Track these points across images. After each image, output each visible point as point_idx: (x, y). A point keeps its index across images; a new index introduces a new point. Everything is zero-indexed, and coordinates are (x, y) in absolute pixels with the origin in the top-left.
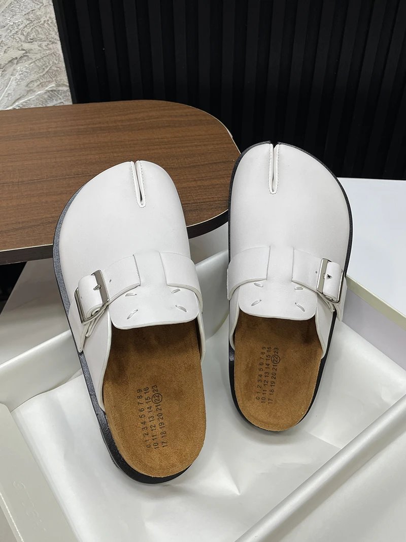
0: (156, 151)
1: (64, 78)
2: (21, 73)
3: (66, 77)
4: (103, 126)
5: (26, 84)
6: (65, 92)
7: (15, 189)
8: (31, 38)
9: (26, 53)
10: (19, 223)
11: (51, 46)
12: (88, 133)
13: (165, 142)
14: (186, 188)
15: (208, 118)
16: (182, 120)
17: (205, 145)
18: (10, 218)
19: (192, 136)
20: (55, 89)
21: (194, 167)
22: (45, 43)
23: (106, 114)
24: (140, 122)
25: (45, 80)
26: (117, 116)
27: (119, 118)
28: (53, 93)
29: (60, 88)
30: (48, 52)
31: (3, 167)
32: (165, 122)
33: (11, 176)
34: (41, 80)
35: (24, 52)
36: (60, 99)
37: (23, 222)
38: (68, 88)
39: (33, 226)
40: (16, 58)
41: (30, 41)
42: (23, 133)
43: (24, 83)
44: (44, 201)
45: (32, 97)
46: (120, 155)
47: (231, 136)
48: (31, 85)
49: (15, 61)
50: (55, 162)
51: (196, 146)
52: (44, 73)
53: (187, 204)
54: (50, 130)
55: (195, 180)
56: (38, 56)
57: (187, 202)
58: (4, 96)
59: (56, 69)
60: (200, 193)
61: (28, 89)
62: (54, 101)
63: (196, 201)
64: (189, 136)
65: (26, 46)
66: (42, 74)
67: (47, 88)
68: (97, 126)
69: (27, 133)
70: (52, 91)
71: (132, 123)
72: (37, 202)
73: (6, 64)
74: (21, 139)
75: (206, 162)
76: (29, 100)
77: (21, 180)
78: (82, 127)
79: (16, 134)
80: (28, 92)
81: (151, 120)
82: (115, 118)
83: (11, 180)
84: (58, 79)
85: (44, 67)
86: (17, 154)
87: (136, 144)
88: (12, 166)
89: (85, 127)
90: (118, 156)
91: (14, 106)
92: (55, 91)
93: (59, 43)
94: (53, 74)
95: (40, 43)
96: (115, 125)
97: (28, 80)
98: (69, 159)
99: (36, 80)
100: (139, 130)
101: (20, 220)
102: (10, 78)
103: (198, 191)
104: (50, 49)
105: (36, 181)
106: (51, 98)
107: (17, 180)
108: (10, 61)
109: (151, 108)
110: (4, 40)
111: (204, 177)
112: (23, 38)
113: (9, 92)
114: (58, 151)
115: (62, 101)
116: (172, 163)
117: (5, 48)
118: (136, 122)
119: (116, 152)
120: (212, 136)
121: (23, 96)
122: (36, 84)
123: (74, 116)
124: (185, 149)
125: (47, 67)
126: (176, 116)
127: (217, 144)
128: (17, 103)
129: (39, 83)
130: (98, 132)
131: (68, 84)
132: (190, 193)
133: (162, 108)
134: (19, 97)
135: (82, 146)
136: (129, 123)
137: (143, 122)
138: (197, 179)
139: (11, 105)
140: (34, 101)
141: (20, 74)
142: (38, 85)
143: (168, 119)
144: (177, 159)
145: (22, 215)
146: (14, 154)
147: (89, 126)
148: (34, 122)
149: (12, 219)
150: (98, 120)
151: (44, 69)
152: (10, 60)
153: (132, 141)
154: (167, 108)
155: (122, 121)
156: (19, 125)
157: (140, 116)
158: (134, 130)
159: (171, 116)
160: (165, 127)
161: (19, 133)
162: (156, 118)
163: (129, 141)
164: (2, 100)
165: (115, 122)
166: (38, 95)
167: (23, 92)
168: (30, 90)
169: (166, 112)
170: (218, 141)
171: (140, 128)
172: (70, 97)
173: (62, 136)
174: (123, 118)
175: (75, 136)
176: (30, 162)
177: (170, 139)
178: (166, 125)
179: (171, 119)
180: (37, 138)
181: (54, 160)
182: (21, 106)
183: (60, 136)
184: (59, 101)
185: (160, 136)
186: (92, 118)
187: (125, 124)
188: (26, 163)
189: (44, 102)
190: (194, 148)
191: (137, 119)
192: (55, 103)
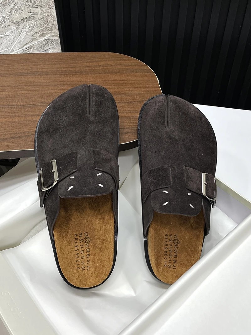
1: (56, 31)
2: (29, 27)
3: (58, 31)
4: (77, 69)
5: (32, 34)
6: (56, 40)
7: (18, 110)
8: (37, 5)
9: (33, 14)
10: (18, 133)
11: (49, 11)
12: (67, 74)
13: (115, 84)
15: (146, 68)
16: (128, 68)
17: (140, 87)
18: (13, 129)
19: (133, 80)
20: (50, 38)
21: (131, 102)
22: (46, 8)
23: (80, 61)
24: (100, 68)
25: (44, 32)
26: (86, 62)
27: (88, 64)
28: (49, 41)
29: (54, 38)
30: (47, 14)
31: (12, 94)
33: (17, 101)
34: (41, 32)
35: (32, 14)
37: (21, 133)
38: (59, 38)
39: (27, 136)
40: (27, 18)
41: (35, 7)
42: (27, 71)
43: (31, 34)
44: (35, 119)
45: (35, 43)
47: (159, 82)
48: (35, 35)
49: (26, 20)
51: (135, 88)
52: (44, 27)
54: (44, 70)
55: (131, 112)
56: (41, 17)
59: (51, 25)
60: (132, 121)
61: (33, 38)
62: (49, 46)
63: (129, 127)
64: (131, 80)
65: (33, 10)
66: (42, 28)
67: (45, 38)
68: (73, 69)
69: (28, 71)
70: (48, 39)
72: (30, 120)
73: (20, 21)
74: (25, 76)
75: (139, 100)
76: (33, 45)
77: (22, 104)
78: (64, 69)
79: (22, 71)
80: (33, 39)
81: (108, 67)
82: (85, 64)
83: (16, 104)
84: (53, 32)
85: (44, 24)
86: (22, 86)
88: (18, 94)
89: (66, 69)
92: (50, 39)
93: (54, 8)
94: (50, 29)
95: (42, 8)
96: (85, 69)
97: (33, 32)
98: (53, 92)
99: (38, 33)
100: (99, 74)
101: (19, 132)
102: (22, 30)
103: (132, 120)
104: (48, 12)
105: (31, 105)
106: (47, 44)
107: (20, 104)
108: (23, 20)
109: (109, 58)
110: (19, 6)
111: (137, 110)
112: (31, 5)
113: (21, 39)
114: (47, 85)
116: (118, 99)
117: (20, 11)
118: (98, 68)
120: (146, 81)
121: (30, 42)
122: (38, 35)
123: (60, 61)
124: (127, 90)
125: (46, 24)
126: (125, 65)
127: (149, 87)
128: (25, 47)
129: (40, 34)
130: (73, 74)
131: (59, 36)
132: (126, 121)
133: (116, 59)
134: (27, 42)
135: (62, 83)
137: (103, 68)
138: (132, 111)
139: (22, 48)
140: (36, 45)
141: (28, 28)
142: (40, 35)
143: (119, 67)
145: (20, 128)
146: (20, 86)
147: (69, 69)
148: (34, 63)
149: (14, 130)
150: (74, 64)
152: (22, 19)
153: (94, 81)
154: (119, 59)
155: (90, 67)
156: (25, 65)
157: (101, 63)
158: (97, 74)
159: (122, 65)
160: (116, 73)
161: (24, 71)
162: (112, 66)
163: (92, 81)
164: (16, 44)
165: (85, 67)
166: (39, 42)
167: (30, 40)
168: (34, 38)
169: (119, 61)
170: (149, 85)
171: (100, 72)
172: (60, 44)
173: (51, 75)
174: (91, 64)
175: (59, 75)
176: (29, 92)
177: (119, 82)
178: (117, 71)
179: (121, 67)
180: (35, 75)
181: (44, 92)
182: (28, 48)
183: (49, 75)
184: (53, 46)
185: (112, 79)
186: (71, 63)
187: (90, 69)
188: (26, 93)
189: (43, 46)
190: (133, 89)
191: (99, 66)
192: (50, 47)
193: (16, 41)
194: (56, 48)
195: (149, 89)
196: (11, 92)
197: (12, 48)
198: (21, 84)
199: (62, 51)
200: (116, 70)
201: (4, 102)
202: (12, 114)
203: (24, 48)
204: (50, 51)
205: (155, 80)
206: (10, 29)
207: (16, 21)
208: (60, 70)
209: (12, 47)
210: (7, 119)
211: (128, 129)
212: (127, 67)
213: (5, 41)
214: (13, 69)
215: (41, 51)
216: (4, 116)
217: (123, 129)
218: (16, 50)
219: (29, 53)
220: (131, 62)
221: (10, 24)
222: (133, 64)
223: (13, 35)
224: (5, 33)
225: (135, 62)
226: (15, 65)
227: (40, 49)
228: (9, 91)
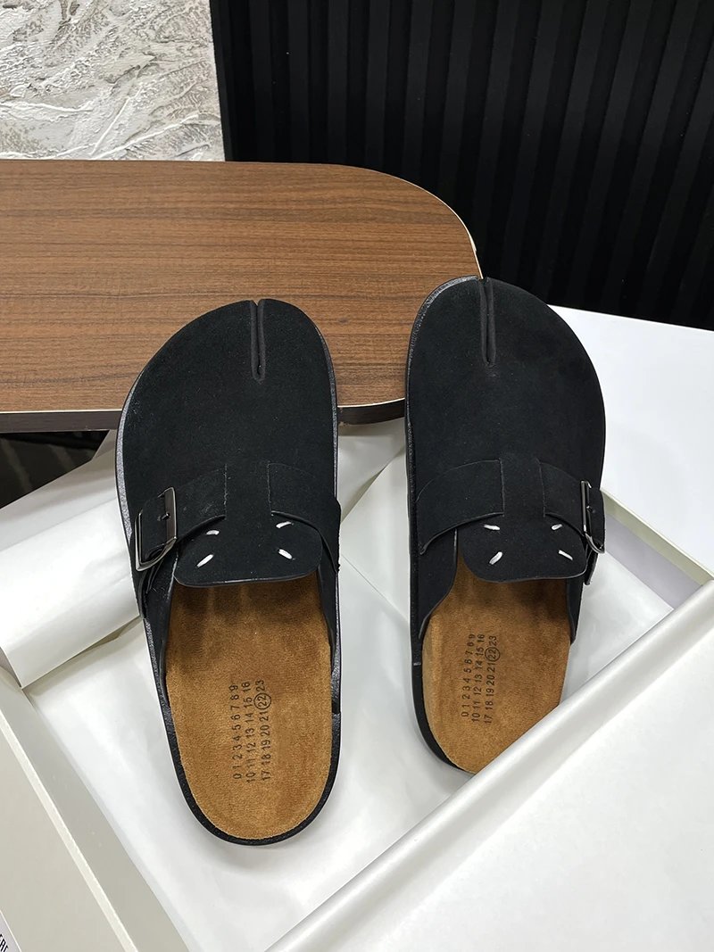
0: (345, 263)
1: (213, 105)
2: (143, 91)
3: (218, 105)
4: (265, 207)
5: (150, 110)
6: (214, 129)
7: (112, 305)
8: (167, 35)
9: (156, 59)
10: (112, 366)
11: (197, 51)
12: (239, 218)
13: (364, 249)
14: (384, 335)
15: (442, 212)
16: (398, 209)
17: (427, 261)
18: (99, 356)
19: (408, 242)
20: (197, 122)
21: (403, 299)
22: (188, 46)
23: (275, 185)
24: (326, 206)
25: (183, 107)
26: (291, 190)
27: (294, 195)
28: (193, 130)
29: (206, 122)
30: (191, 60)
31: (98, 264)
32: (369, 210)
33: (109, 283)
34: (176, 106)
35: (152, 57)
36: (204, 139)
37: (118, 366)
38: (220, 123)
40: (139, 67)
41: (163, 40)
42: (136, 206)
43: (147, 109)
44: (154, 332)
45: (158, 132)
46: (286, 264)
47: (475, 250)
48: (158, 113)
49: (137, 72)
50: (180, 265)
51: (414, 261)
52: (182, 94)
53: (379, 364)
54: (180, 205)
55: (400, 324)
56: (175, 66)
57: (380, 361)
58: (112, 128)
59: (202, 89)
61: (154, 120)
62: (194, 141)
64: (404, 242)
65: (157, 48)
66: (177, 97)
67: (183, 121)
68: (256, 206)
69: (141, 207)
70: (191, 125)
71: (315, 207)
73: (122, 76)
74: (131, 218)
76: (153, 138)
77: (122, 290)
78: (232, 206)
79: (123, 207)
80: (152, 124)
81: (347, 205)
82: (288, 194)
83: (107, 290)
84: (204, 106)
85: (182, 85)
86: (123, 244)
87: (314, 247)
88: (112, 265)
89: (238, 206)
90: (283, 266)
91: (127, 146)
92: (197, 125)
93: (211, 46)
94: (197, 98)
95: (179, 44)
96: (286, 207)
97: (154, 105)
98: (203, 262)
99: (167, 106)
100: (323, 221)
101: (114, 362)
102: (126, 99)
104: (196, 56)
105: (146, 296)
106: (188, 136)
107: (117, 291)
108: (129, 71)
109: (350, 181)
110: (121, 35)
112: (152, 34)
113: (121, 122)
114: (188, 246)
115: (207, 143)
117: (122, 48)
118: (321, 207)
119: (279, 258)
120: (443, 245)
121: (144, 131)
122: (167, 112)
123: (223, 185)
124: (395, 265)
125: (187, 84)
126: (388, 202)
127: (449, 261)
128: (132, 142)
129: (171, 110)
130: (256, 218)
131: (219, 116)
133: (368, 184)
134: (138, 131)
135: (227, 240)
136: (308, 207)
137: (332, 206)
138: (404, 322)
139: (123, 144)
140: (160, 139)
141: (142, 94)
142: (171, 114)
143: (374, 206)
144: (377, 281)
145: (117, 354)
146: (118, 244)
147: (244, 206)
149: (101, 358)
150: (260, 195)
151: (182, 87)
152: (127, 69)
153: (309, 240)
154: (376, 184)
155: (298, 201)
156: (131, 191)
157: (328, 195)
158: (316, 221)
159: (380, 200)
160: (367, 220)
161: (128, 206)
162: (355, 202)
163: (303, 240)
164: (108, 134)
165: (287, 201)
166: (169, 130)
167: (144, 125)
168: (157, 121)
169: (374, 191)
170: (450, 255)
171: (326, 217)
172: (221, 138)
173: (199, 218)
174: (301, 195)
175: (218, 221)
176: (141, 261)
177: (372, 244)
178: (370, 216)
179: (380, 206)
180: (158, 218)
181: (179, 262)
182: (138, 146)
183: (194, 219)
184: (203, 143)
185: (356, 237)
186: (249, 192)
187: (302, 207)
188: (134, 262)
189: (177, 143)
190: (409, 265)
191: (323, 201)
192: (195, 144)
193: (110, 127)
194: (210, 150)
195: (451, 266)
196: (95, 259)
197: (97, 145)
198: (121, 241)
199: (227, 159)
200: (367, 212)
201: (76, 285)
202: (96, 317)
203: (128, 145)
204: (196, 154)
205: (465, 243)
206: (95, 95)
207: (112, 76)
208: (222, 208)
209: (99, 142)
210: (84, 328)
211: (392, 367)
212: (394, 208)
213: (81, 125)
214: (101, 200)
215: (171, 155)
216: (74, 319)
217: (379, 367)
218: (108, 150)
219: (140, 158)
220: (406, 193)
221: (95, 81)
222: (410, 199)
223: (101, 111)
224: (82, 103)
225: (413, 193)
226: (107, 190)
227: (171, 148)
228: (90, 258)
